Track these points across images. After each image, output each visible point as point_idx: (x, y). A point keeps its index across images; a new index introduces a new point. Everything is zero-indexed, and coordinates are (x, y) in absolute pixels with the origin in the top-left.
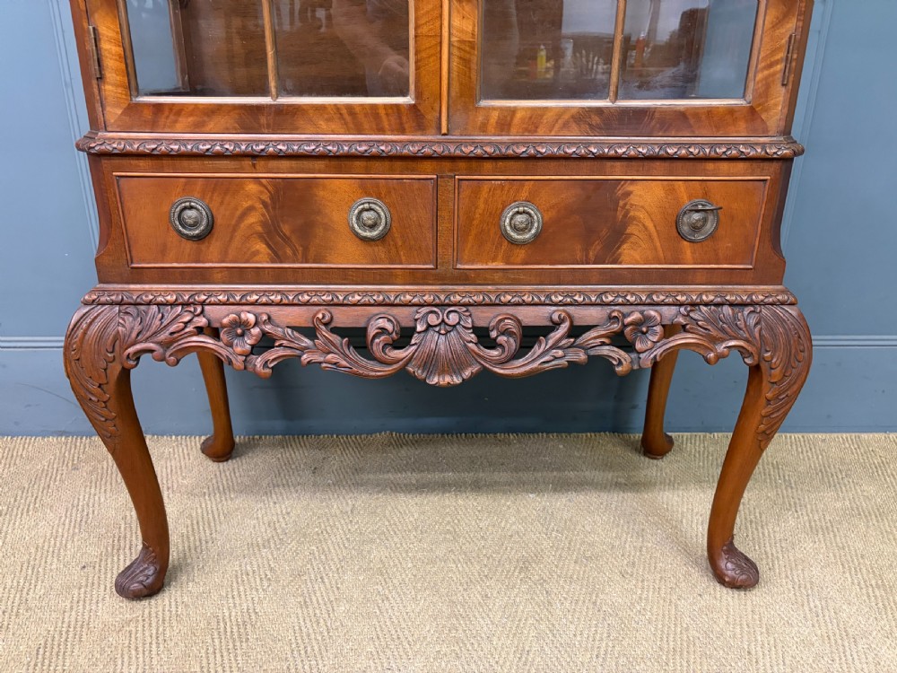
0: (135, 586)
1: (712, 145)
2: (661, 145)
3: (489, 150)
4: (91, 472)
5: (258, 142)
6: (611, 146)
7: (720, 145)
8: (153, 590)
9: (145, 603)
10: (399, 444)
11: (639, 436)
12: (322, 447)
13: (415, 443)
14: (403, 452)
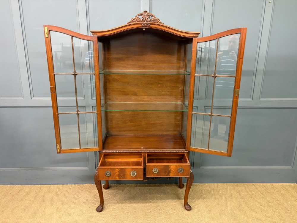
0: (100, 210)
1: (178, 151)
2: (171, 150)
3: (150, 151)
4: (85, 191)
5: (121, 151)
6: (165, 151)
7: (179, 151)
8: (101, 211)
9: (100, 213)
10: (137, 186)
11: (178, 184)
12: (123, 187)
13: (140, 186)
14: (138, 188)
